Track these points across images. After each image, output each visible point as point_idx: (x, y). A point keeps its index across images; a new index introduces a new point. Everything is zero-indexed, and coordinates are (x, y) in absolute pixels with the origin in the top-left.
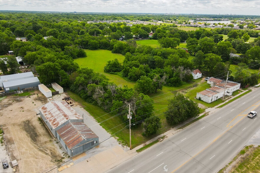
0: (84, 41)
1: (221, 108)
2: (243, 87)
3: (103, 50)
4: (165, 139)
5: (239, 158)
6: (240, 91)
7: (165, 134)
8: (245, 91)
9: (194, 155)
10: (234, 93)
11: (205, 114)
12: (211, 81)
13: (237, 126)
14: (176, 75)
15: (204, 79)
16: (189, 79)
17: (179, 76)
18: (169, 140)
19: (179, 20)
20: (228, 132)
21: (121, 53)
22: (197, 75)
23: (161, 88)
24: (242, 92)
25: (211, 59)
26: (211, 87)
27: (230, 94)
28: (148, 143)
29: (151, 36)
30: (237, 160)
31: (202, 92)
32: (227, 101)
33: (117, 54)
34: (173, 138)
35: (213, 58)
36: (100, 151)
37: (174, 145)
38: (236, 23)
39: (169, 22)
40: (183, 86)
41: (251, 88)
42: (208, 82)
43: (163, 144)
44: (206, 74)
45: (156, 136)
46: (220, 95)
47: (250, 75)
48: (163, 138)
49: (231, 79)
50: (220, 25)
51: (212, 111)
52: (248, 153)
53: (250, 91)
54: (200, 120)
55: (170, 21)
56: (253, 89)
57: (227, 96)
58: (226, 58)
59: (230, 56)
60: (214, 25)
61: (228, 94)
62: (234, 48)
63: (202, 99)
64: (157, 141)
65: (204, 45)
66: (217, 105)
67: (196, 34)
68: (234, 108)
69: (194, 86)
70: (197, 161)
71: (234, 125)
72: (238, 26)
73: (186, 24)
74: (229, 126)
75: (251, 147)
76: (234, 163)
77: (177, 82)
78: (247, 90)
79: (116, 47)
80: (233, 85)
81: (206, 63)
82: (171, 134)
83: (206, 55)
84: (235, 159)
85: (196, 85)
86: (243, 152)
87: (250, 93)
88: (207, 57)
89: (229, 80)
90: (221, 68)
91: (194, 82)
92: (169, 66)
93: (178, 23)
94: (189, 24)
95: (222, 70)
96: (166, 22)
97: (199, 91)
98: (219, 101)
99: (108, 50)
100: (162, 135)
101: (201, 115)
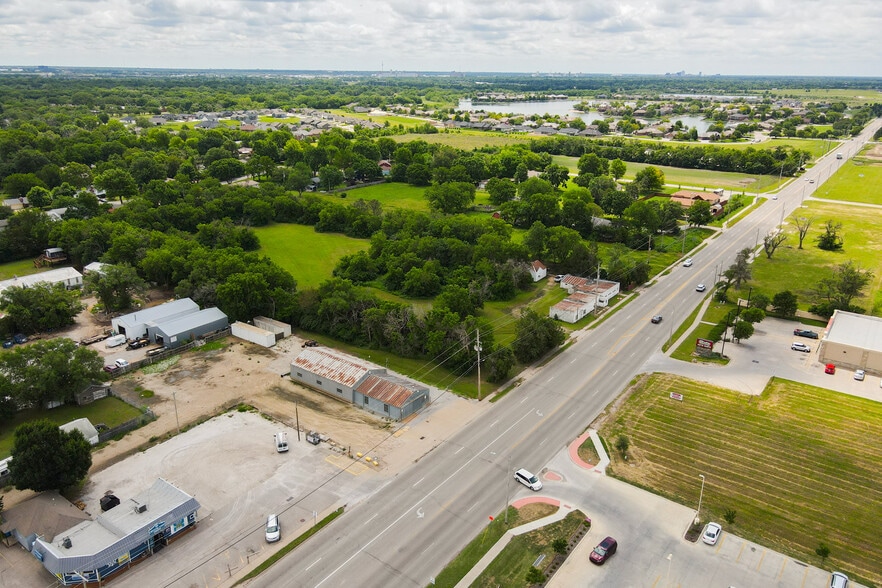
0: (229, 205)
1: (595, 330)
2: (624, 288)
3: (286, 225)
4: (523, 382)
5: (630, 389)
6: (620, 296)
7: (520, 376)
8: (629, 297)
9: (572, 394)
10: (612, 301)
11: (572, 340)
12: (567, 283)
13: (621, 352)
14: (503, 277)
15: (552, 279)
16: (526, 283)
17: (510, 279)
18: (530, 383)
19: (428, 100)
20: (611, 361)
21: (341, 231)
22: (539, 273)
23: (481, 306)
24: (623, 297)
25: (562, 239)
26: (569, 295)
27: (605, 304)
28: (500, 390)
29: (386, 172)
30: (627, 392)
31: (558, 305)
32: (602, 317)
33: (333, 235)
34: (535, 380)
35: (565, 237)
36: (436, 409)
37: (540, 388)
38: (588, 109)
39: (406, 112)
40: (519, 297)
41: (638, 290)
42: (563, 285)
43: (524, 388)
44: (554, 270)
45: (508, 380)
46: (589, 307)
47: (633, 265)
48: (520, 380)
49: (604, 275)
50: (550, 124)
51: (580, 335)
52: (640, 382)
53: (637, 294)
54: (566, 351)
55: (409, 110)
56: (641, 291)
57: (600, 308)
58: (587, 230)
59: (592, 224)
60: (534, 124)
61: (601, 304)
62: (597, 201)
63: (561, 318)
64: (513, 386)
65: (537, 202)
66: (587, 324)
67: (505, 164)
68: (614, 326)
69: (538, 297)
70: (577, 401)
71: (618, 351)
72: (597, 126)
73: (458, 119)
74: (611, 354)
75: (643, 375)
76: (624, 395)
77: (508, 290)
78: (632, 294)
79: (326, 217)
80: (607, 287)
81: (551, 245)
82: (528, 374)
83: (550, 229)
84: (624, 391)
85: (541, 294)
86: (633, 382)
87: (638, 298)
88: (554, 233)
89: (601, 278)
90: (582, 256)
91: (536, 287)
92: (485, 260)
93: (434, 116)
94: (467, 119)
95: (584, 259)
96: (394, 111)
97: (552, 304)
98: (588, 318)
99: (300, 223)
100: (517, 378)
101: (566, 342)
